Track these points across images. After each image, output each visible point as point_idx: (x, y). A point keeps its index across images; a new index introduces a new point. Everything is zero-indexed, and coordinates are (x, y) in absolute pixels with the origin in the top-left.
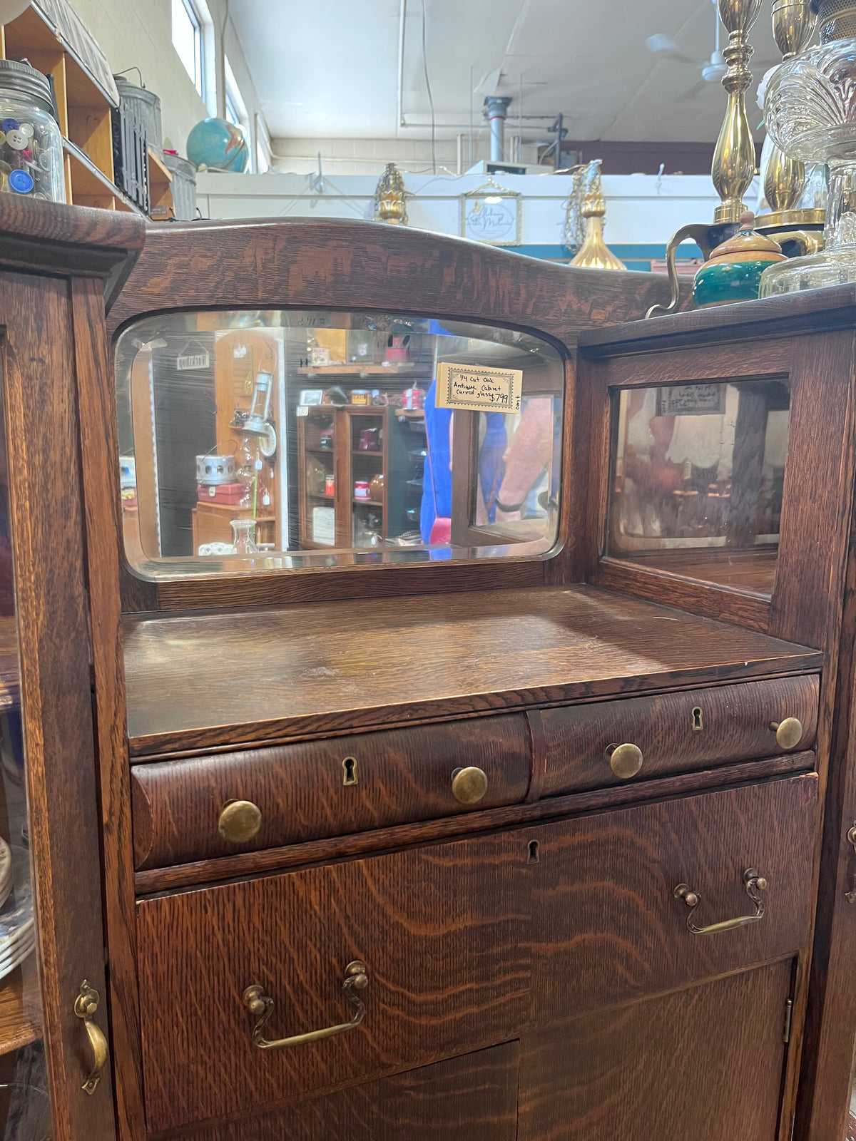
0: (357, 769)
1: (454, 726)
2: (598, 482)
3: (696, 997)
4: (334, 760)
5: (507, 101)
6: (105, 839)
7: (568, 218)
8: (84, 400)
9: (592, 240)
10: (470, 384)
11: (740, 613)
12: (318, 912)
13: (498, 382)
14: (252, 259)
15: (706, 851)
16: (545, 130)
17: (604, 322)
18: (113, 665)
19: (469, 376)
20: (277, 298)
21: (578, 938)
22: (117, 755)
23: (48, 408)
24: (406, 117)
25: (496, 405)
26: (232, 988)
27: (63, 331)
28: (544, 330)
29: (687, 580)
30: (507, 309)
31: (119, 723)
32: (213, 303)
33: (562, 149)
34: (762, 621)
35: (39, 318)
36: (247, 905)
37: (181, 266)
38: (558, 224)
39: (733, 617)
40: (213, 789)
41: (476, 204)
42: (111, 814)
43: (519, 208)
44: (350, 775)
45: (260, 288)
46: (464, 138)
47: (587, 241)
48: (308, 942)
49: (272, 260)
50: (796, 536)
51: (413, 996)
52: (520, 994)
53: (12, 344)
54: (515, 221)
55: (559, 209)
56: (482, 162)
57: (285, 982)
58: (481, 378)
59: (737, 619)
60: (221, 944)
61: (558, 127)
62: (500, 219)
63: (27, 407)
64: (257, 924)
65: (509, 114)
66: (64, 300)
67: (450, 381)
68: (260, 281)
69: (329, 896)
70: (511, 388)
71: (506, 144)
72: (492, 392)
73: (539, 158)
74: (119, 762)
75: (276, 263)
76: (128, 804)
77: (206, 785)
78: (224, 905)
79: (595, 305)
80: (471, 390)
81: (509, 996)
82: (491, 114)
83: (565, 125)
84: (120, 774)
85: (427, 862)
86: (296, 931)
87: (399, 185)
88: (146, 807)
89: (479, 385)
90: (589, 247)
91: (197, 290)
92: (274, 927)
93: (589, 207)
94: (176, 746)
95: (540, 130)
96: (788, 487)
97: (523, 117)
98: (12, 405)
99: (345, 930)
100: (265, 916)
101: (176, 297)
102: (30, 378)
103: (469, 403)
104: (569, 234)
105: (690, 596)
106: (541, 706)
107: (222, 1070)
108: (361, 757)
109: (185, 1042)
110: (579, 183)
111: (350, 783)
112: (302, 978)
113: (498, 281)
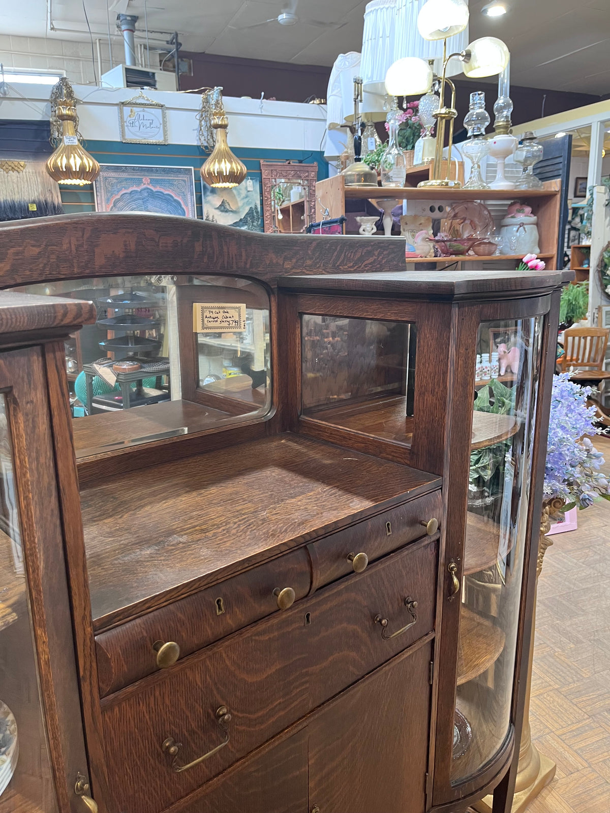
0: (223, 603)
1: (270, 563)
2: (295, 370)
3: (390, 673)
4: (210, 602)
5: (134, 19)
6: (82, 685)
7: (201, 126)
8: (56, 420)
9: (220, 146)
10: (215, 315)
11: (392, 454)
12: (200, 685)
13: (232, 313)
14: (68, 245)
15: (388, 594)
16: (165, 43)
17: (291, 269)
18: (82, 579)
19: (214, 311)
20: (87, 271)
21: (331, 659)
22: (87, 633)
23: (37, 430)
24: (54, 22)
25: (231, 328)
26: (156, 744)
27: (42, 379)
28: (257, 277)
29: (358, 433)
30: (234, 266)
31: (87, 613)
32: (43, 278)
33: (179, 57)
34: (405, 459)
35: (29, 374)
36: (162, 695)
37: (17, 254)
38: (194, 130)
39: (388, 456)
40: (146, 637)
41: (131, 111)
42: (85, 670)
43: (164, 116)
44: (220, 608)
45: (75, 265)
46: (101, 41)
47: (217, 146)
48: (196, 704)
49: (82, 246)
50: (424, 413)
51: (252, 716)
52: (304, 697)
53: (16, 396)
54: (162, 125)
55: (193, 120)
56: (121, 65)
57: (184, 731)
58: (221, 311)
59: (390, 457)
60: (148, 720)
61: (174, 41)
62: (151, 124)
63: (27, 434)
64: (167, 703)
65: (136, 28)
66: (40, 359)
67: (203, 315)
68: (75, 261)
69: (206, 675)
70: (240, 316)
71: (136, 49)
72: (228, 319)
73: (161, 61)
74: (89, 636)
75: (85, 247)
76: (95, 660)
77: (141, 636)
78: (149, 698)
79: (286, 259)
80: (216, 319)
81: (299, 700)
82: (123, 27)
83: (180, 40)
84: (89, 644)
85: (256, 640)
86: (189, 700)
87: (70, 94)
88: (107, 660)
89: (220, 316)
90: (219, 150)
91: (31, 270)
92: (177, 702)
93: (217, 121)
94: (121, 617)
95: (161, 41)
96: (418, 386)
97: (148, 31)
98: (17, 435)
99: (215, 692)
100: (172, 697)
101: (16, 277)
102: (27, 415)
103: (215, 328)
104: (202, 139)
105: (360, 442)
106: (313, 540)
107: (153, 791)
108: (225, 596)
109: (132, 783)
110: (206, 101)
111: (220, 613)
112: (193, 726)
113: (228, 248)
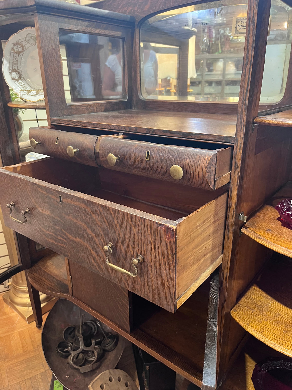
51: (41, 227)
67: (237, 24)
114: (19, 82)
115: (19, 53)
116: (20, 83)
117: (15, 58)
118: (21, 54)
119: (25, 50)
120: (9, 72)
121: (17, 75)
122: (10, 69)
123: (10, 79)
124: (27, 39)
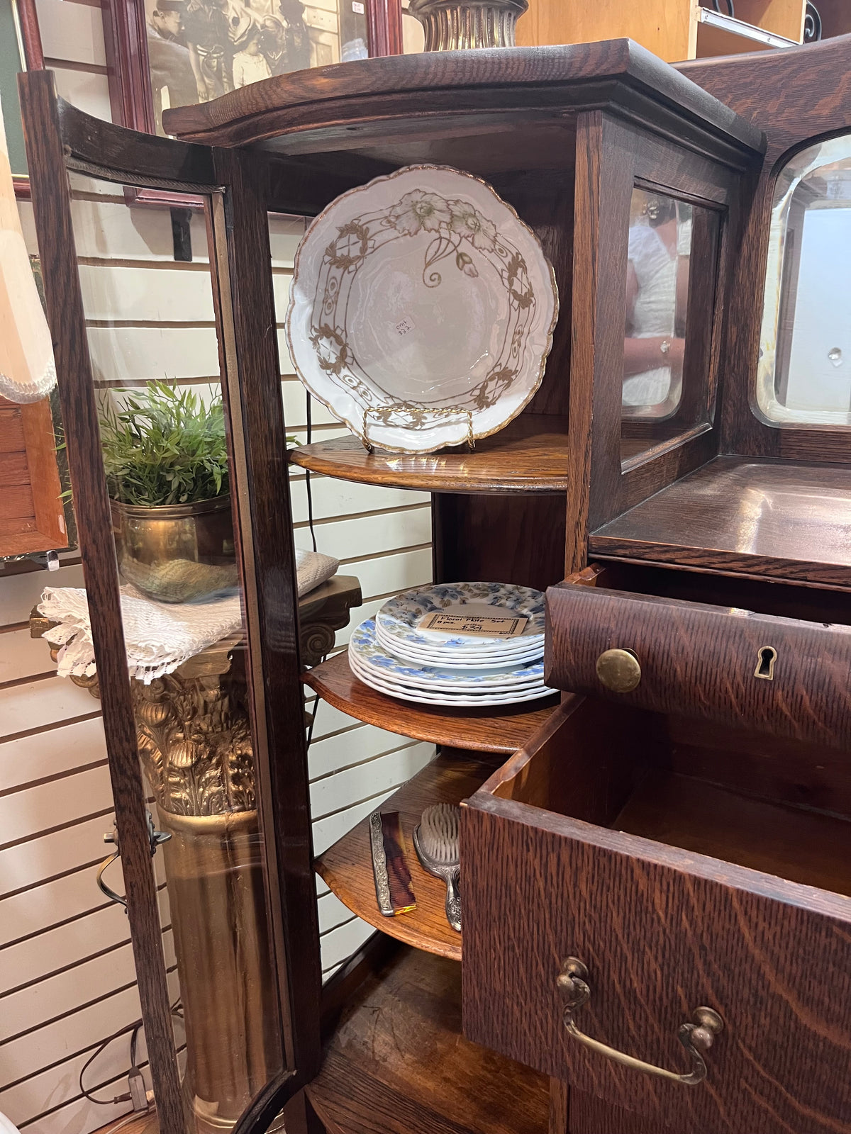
12: (663, 920)
31: (582, 520)
36: (574, 865)
40: (612, 633)
48: (647, 949)
57: (615, 976)
60: (542, 893)
64: (584, 893)
69: (679, 909)
77: (606, 625)
86: (632, 927)
92: (604, 907)
99: (699, 963)
100: (595, 889)
107: (538, 1024)
109: (502, 972)
112: (635, 985)
114: (341, 375)
115: (344, 263)
116: (347, 379)
117: (333, 284)
118: (352, 268)
119: (369, 251)
120: (310, 338)
121: (334, 346)
122: (312, 326)
123: (316, 363)
124: (399, 210)
